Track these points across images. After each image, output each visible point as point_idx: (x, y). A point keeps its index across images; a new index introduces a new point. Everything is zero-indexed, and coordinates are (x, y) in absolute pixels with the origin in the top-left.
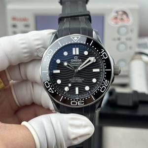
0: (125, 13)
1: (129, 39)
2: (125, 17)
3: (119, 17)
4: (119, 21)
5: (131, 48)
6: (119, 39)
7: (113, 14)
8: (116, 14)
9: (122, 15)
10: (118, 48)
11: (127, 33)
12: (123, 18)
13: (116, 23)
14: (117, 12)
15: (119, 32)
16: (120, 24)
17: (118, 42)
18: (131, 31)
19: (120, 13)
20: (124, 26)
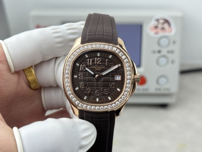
0: (166, 21)
1: (172, 52)
2: (166, 26)
3: (160, 26)
4: (159, 30)
5: (173, 62)
6: (159, 52)
7: (153, 23)
8: (156, 23)
9: (163, 23)
10: (157, 62)
11: (169, 44)
12: (164, 27)
13: (157, 33)
14: (157, 20)
15: (159, 43)
16: (161, 34)
17: (157, 55)
18: (174, 42)
19: (161, 21)
20: (165, 37)
